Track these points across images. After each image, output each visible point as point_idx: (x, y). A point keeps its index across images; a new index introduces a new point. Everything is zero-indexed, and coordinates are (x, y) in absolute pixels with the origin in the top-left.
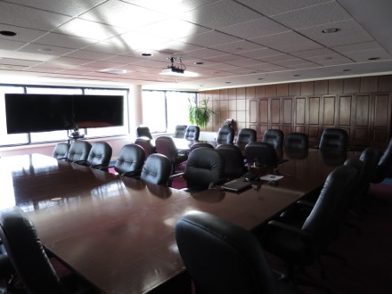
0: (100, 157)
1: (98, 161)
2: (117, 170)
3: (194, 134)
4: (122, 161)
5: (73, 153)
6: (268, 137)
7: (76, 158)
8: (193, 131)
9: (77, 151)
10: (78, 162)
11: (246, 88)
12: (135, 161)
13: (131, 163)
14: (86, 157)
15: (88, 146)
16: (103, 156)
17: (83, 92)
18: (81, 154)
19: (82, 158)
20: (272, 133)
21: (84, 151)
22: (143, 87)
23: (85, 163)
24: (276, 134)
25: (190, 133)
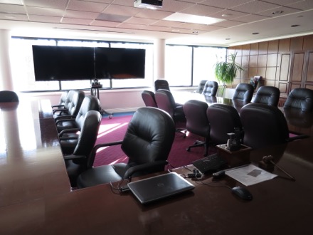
3: (212, 89)
6: (293, 98)
8: (212, 87)
11: (279, 40)
20: (301, 94)
22: (167, 41)
24: (306, 95)
25: (208, 89)
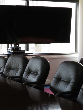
0: (35, 73)
1: (33, 79)
2: (52, 89)
4: (59, 80)
5: (9, 69)
7: (12, 73)
9: (13, 66)
10: (13, 78)
12: (72, 81)
13: (68, 82)
14: (22, 74)
15: (25, 62)
16: (39, 73)
17: (28, 3)
18: (17, 70)
19: (18, 74)
21: (20, 67)
23: (20, 79)
